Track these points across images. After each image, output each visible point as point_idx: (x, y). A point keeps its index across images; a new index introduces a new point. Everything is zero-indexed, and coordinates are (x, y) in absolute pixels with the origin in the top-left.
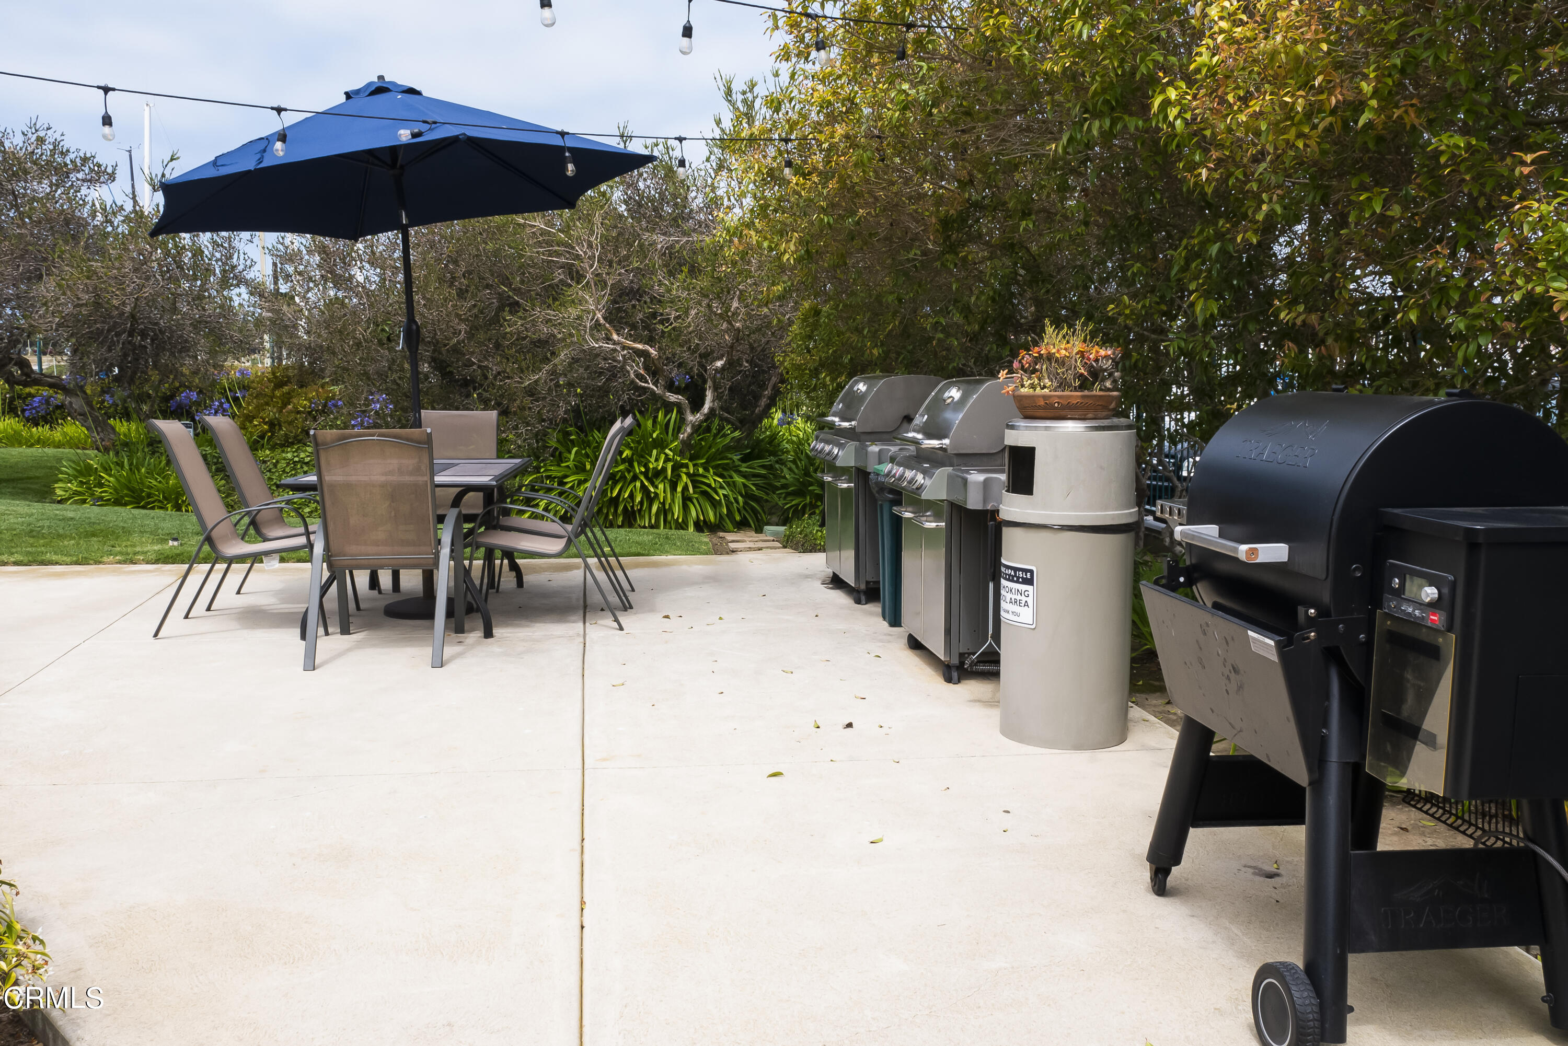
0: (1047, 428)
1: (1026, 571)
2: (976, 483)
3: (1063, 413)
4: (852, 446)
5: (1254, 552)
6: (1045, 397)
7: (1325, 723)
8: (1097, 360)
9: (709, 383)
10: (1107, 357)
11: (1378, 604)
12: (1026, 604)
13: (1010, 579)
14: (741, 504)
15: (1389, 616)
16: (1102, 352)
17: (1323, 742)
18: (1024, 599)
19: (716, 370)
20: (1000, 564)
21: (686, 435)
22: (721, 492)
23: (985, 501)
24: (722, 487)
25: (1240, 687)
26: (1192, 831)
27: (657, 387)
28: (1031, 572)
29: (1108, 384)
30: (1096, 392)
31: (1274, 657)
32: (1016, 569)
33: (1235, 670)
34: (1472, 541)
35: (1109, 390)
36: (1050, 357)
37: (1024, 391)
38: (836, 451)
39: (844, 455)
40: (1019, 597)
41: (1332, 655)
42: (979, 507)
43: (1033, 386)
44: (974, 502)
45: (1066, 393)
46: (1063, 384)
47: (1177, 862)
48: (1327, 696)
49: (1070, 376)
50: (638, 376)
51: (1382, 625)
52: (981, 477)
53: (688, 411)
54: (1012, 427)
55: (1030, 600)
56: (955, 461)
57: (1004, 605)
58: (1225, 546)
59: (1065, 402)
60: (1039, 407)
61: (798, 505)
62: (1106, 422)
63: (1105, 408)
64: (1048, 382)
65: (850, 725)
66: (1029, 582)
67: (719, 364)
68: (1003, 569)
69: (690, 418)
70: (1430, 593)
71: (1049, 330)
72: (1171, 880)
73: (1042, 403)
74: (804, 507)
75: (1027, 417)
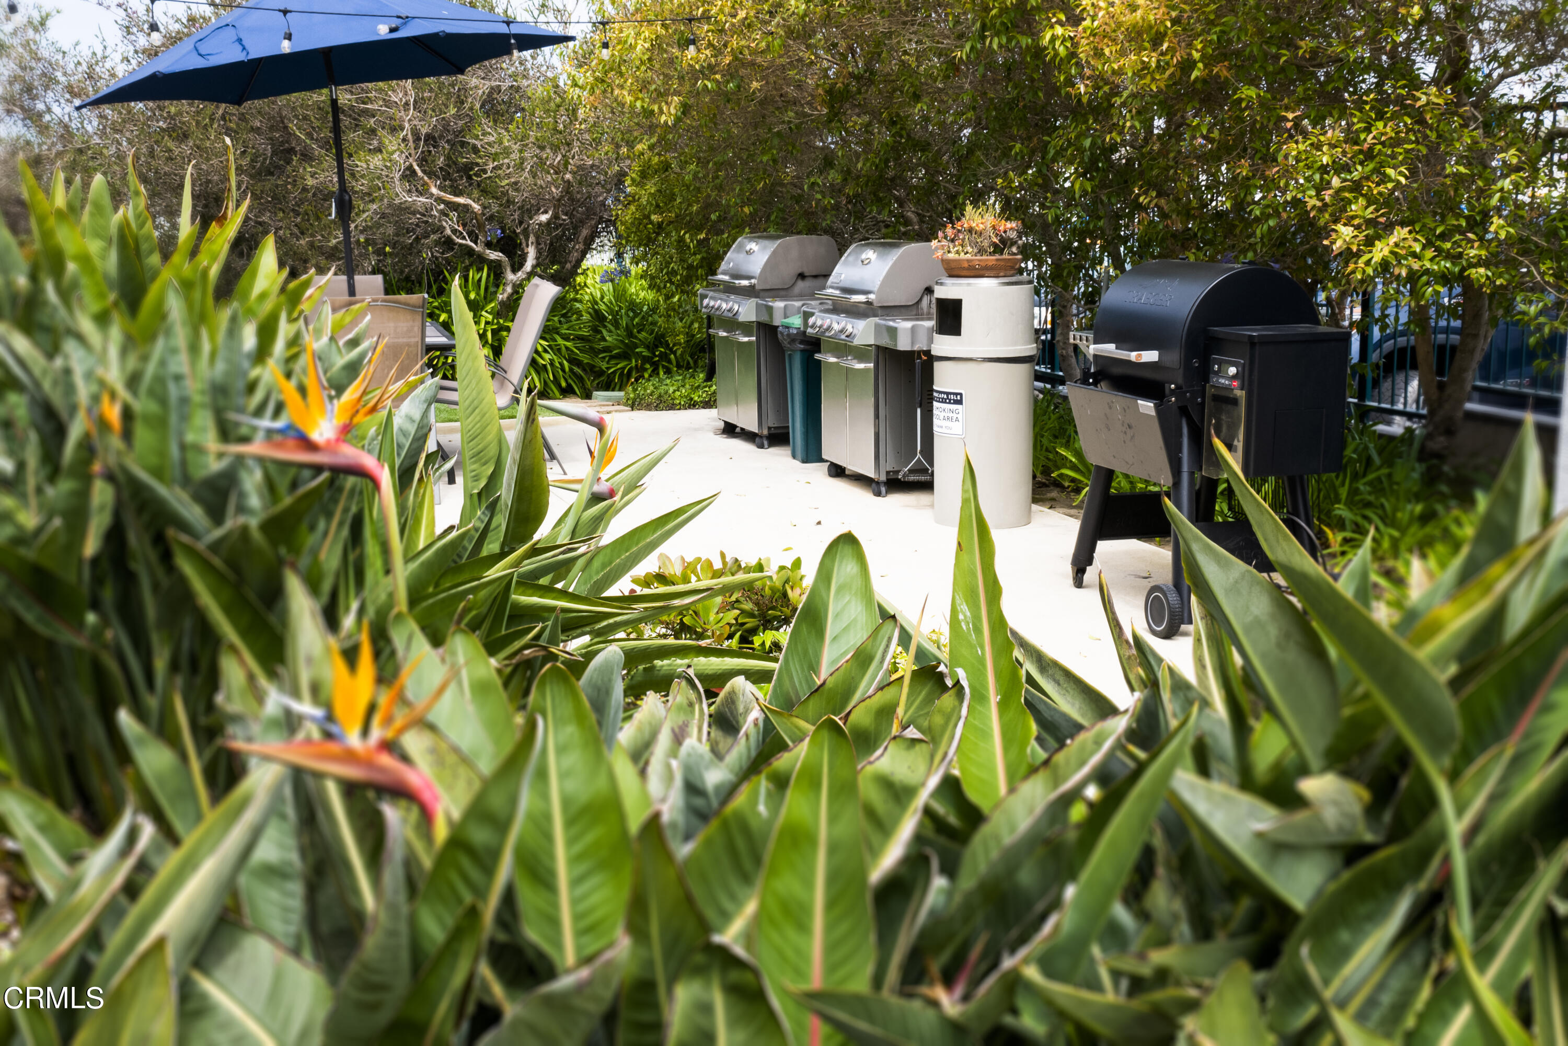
0: (969, 284)
1: (956, 394)
2: (905, 329)
3: (982, 273)
4: (753, 302)
5: (1140, 355)
6: (968, 261)
7: (1180, 451)
8: (1005, 232)
9: (532, 239)
10: (1011, 229)
11: (1206, 380)
12: (957, 420)
13: (943, 401)
14: (567, 369)
15: (1213, 386)
16: (1009, 225)
17: (1179, 461)
18: (955, 416)
19: (540, 225)
20: (933, 390)
21: (506, 295)
22: (547, 356)
23: (913, 343)
24: (545, 351)
25: (1133, 437)
26: (1099, 543)
27: (476, 243)
28: (961, 394)
29: (1014, 250)
30: (1005, 256)
31: (1153, 413)
32: (948, 394)
33: (1130, 427)
34: (1252, 342)
35: (1015, 254)
36: (970, 230)
37: (951, 256)
38: (736, 307)
39: (746, 311)
40: (951, 415)
41: (1183, 411)
42: (908, 348)
43: (958, 252)
44: (903, 345)
45: (984, 257)
46: (981, 251)
47: (1090, 564)
48: (1181, 436)
49: (986, 244)
50: (454, 231)
51: (1210, 391)
52: (908, 325)
53: (509, 270)
54: (941, 284)
55: (960, 416)
56: (880, 312)
57: (936, 422)
58: (1123, 354)
59: (983, 264)
60: (964, 268)
61: (624, 368)
62: (1014, 279)
63: (1012, 268)
64: (969, 249)
65: (819, 523)
66: (959, 402)
67: (544, 218)
68: (935, 394)
69: (510, 277)
70: (1232, 370)
71: (969, 208)
72: (1087, 577)
73: (966, 265)
74: (630, 371)
75: (951, 276)
